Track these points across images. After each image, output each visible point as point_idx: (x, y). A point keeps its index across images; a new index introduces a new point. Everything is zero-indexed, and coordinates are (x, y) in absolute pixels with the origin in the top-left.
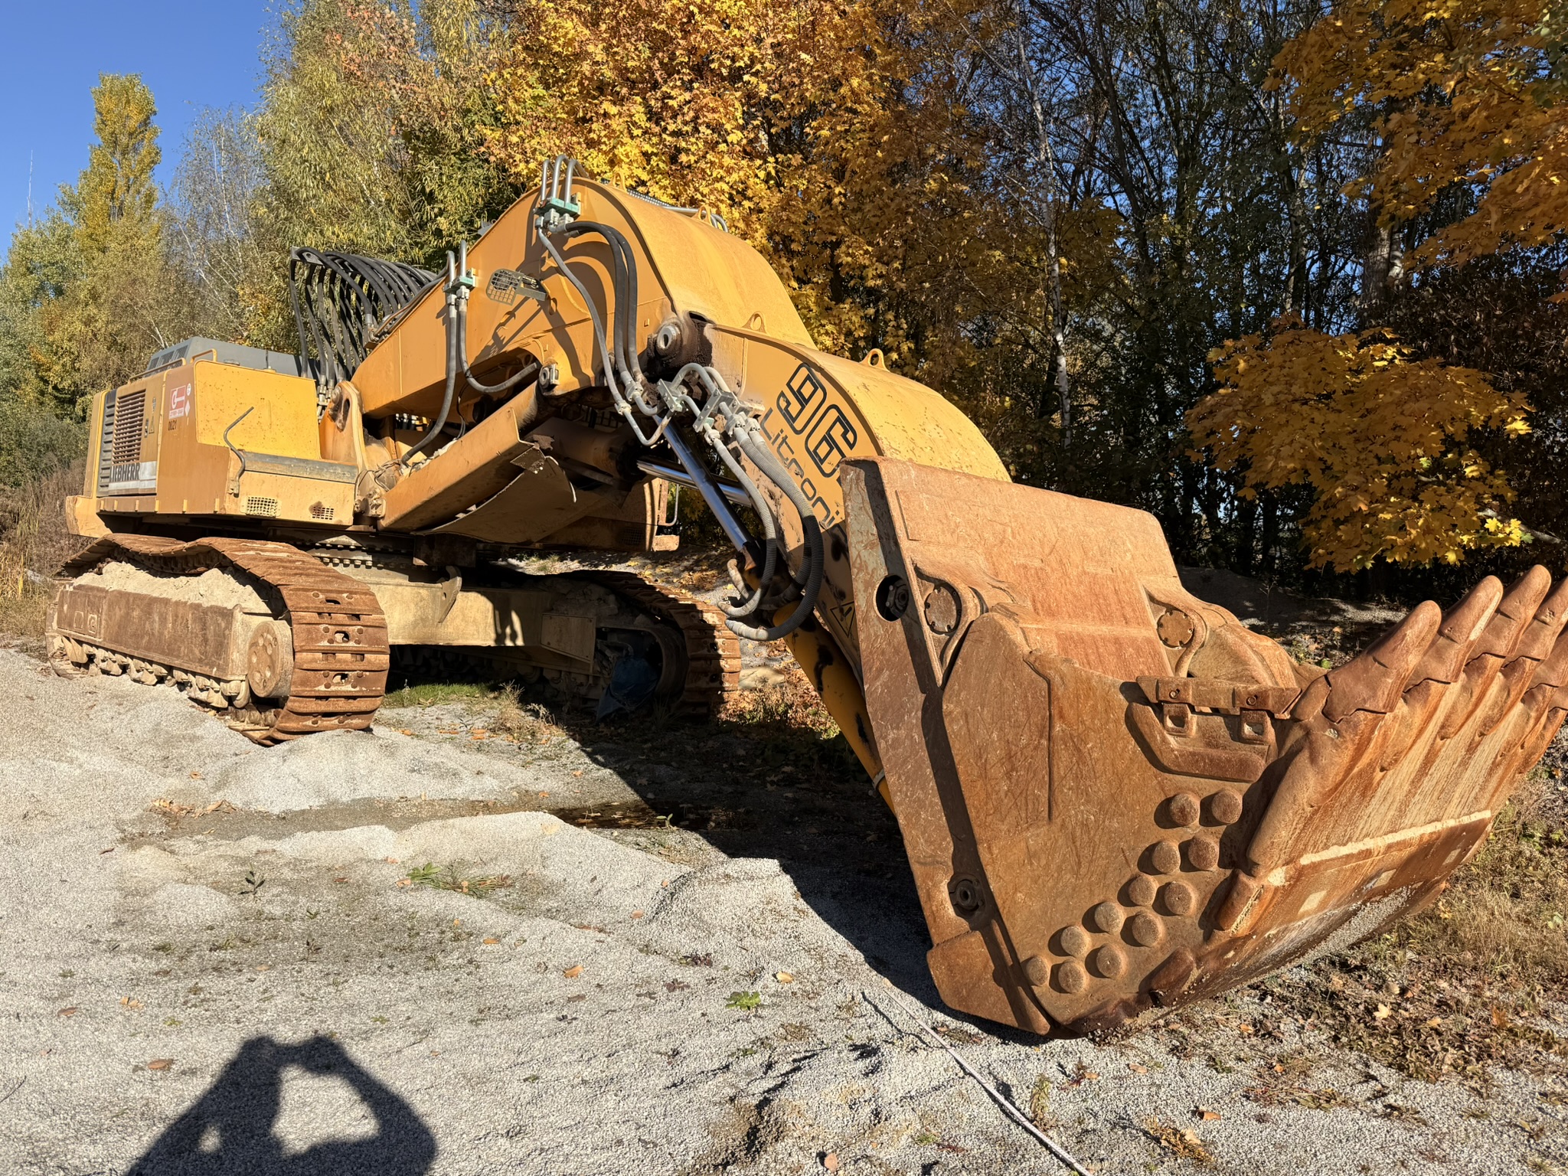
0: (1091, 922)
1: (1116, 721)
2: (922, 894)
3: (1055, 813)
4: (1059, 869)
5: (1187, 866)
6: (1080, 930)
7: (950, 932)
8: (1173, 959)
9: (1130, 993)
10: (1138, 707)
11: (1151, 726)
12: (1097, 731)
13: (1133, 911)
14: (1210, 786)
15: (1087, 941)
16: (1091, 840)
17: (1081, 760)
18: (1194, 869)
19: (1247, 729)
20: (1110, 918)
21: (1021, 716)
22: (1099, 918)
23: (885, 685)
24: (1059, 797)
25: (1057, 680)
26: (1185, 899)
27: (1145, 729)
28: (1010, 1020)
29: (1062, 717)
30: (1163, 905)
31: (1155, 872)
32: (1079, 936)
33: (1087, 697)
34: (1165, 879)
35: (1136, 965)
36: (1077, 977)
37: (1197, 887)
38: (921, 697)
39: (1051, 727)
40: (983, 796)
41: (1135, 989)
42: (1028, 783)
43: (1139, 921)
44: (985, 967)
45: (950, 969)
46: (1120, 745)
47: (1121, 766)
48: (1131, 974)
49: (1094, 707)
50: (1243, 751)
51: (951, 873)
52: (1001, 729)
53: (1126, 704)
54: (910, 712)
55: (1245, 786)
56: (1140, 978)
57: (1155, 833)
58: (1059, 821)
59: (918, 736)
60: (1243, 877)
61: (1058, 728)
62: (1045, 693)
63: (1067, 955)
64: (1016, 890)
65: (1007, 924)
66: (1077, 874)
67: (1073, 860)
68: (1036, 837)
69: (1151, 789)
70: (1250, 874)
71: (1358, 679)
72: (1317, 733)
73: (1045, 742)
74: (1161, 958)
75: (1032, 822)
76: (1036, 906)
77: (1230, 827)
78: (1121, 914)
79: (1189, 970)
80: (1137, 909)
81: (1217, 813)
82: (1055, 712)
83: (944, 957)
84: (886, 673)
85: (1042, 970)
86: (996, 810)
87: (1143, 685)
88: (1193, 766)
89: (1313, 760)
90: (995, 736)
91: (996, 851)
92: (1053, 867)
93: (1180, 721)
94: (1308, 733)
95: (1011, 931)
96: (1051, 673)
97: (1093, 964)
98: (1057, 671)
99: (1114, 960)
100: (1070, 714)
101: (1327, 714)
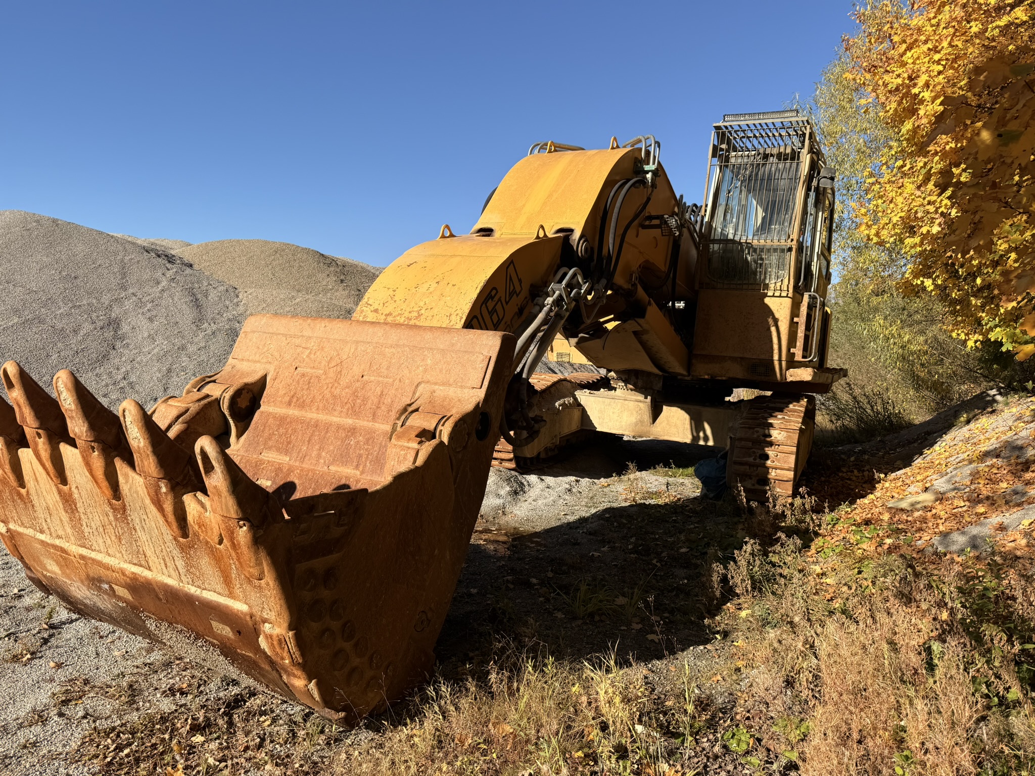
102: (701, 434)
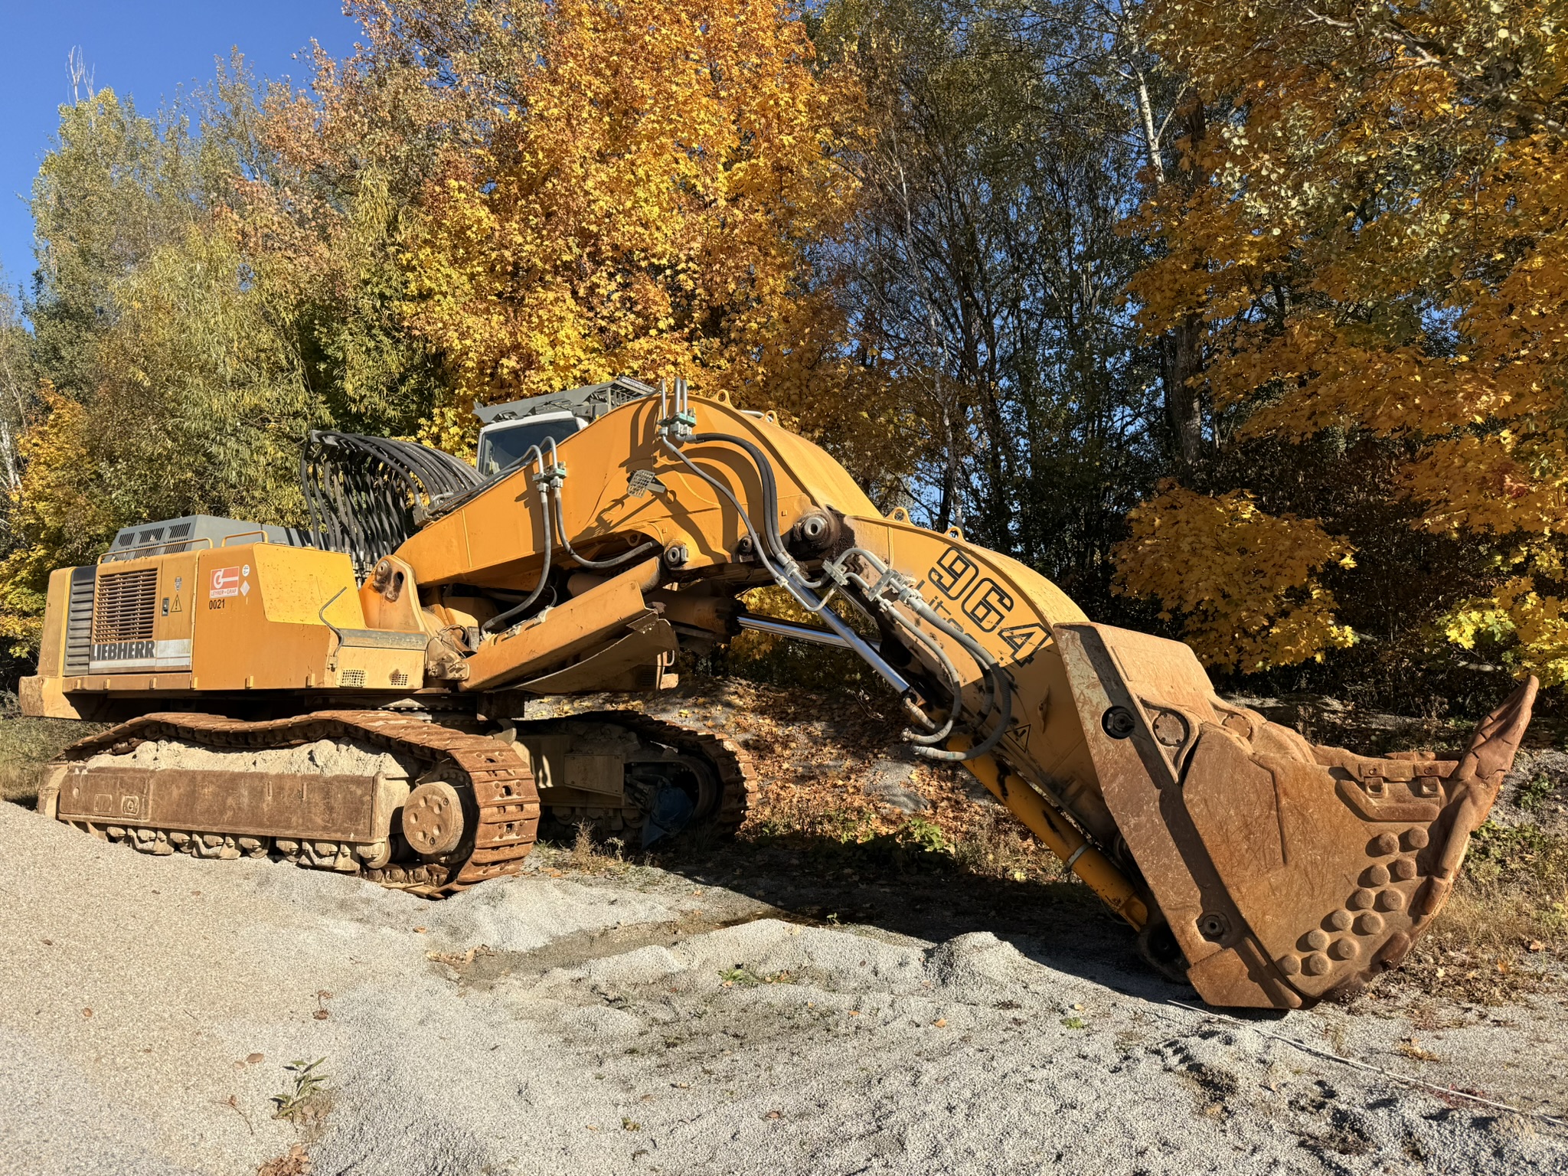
0: (1328, 924)
1: (1329, 793)
2: (1176, 931)
3: (1289, 858)
4: (1298, 895)
5: (1396, 878)
6: (1321, 931)
7: (1204, 954)
8: (1393, 939)
9: (1365, 966)
10: (1346, 783)
11: (1357, 793)
12: (1315, 801)
13: (1359, 913)
14: (1404, 827)
15: (1327, 938)
16: (1320, 872)
17: (1305, 820)
18: (1400, 879)
19: (1425, 789)
20: (1344, 921)
21: (1253, 797)
22: (1336, 921)
23: (1121, 785)
24: (1291, 847)
25: (1279, 770)
26: (1397, 899)
27: (1353, 796)
28: (1267, 1003)
29: (1286, 794)
30: (1381, 905)
31: (1372, 885)
32: (1322, 936)
33: (1304, 780)
34: (1380, 889)
35: (1366, 948)
36: (1324, 963)
37: (1403, 890)
38: (1157, 792)
39: (1278, 802)
40: (1227, 854)
41: (1368, 963)
42: (1264, 841)
43: (1366, 919)
44: (1241, 971)
45: (1210, 978)
46: (1334, 809)
47: (1336, 821)
48: (1363, 954)
49: (1311, 785)
50: (1423, 802)
51: (1201, 912)
52: (1237, 807)
53: (1334, 781)
54: (1148, 803)
55: (1428, 824)
56: (1370, 956)
57: (1369, 861)
58: (1293, 863)
59: (1158, 820)
60: (1437, 880)
61: (1284, 802)
62: (1270, 779)
63: (1312, 949)
64: (1264, 914)
65: (1260, 938)
66: (1312, 896)
67: (1308, 887)
68: (1276, 877)
69: (1363, 833)
70: (1442, 877)
71: (1495, 753)
72: (1474, 786)
73: (1274, 813)
74: (1384, 940)
75: (1271, 866)
76: (1283, 922)
77: (1422, 850)
78: (1351, 917)
79: (1407, 944)
80: (1361, 912)
81: (1413, 843)
82: (1280, 791)
83: (1203, 971)
84: (1121, 778)
85: (1295, 963)
86: (1239, 863)
87: (1349, 768)
88: (1389, 816)
89: (1474, 802)
90: (1232, 812)
91: (1244, 890)
92: (1293, 894)
93: (1377, 789)
94: (1468, 787)
95: (1264, 943)
96: (1274, 767)
97: (1334, 952)
98: (1279, 765)
99: (1350, 947)
100: (1293, 792)
101: (1479, 774)
102: (541, 774)
